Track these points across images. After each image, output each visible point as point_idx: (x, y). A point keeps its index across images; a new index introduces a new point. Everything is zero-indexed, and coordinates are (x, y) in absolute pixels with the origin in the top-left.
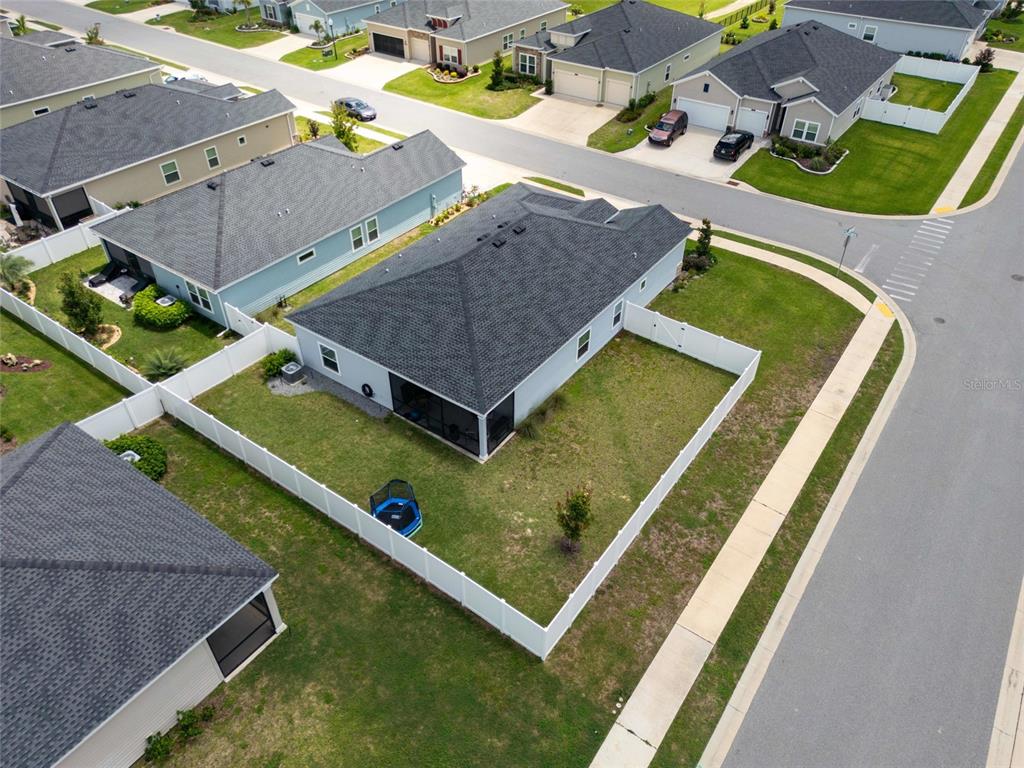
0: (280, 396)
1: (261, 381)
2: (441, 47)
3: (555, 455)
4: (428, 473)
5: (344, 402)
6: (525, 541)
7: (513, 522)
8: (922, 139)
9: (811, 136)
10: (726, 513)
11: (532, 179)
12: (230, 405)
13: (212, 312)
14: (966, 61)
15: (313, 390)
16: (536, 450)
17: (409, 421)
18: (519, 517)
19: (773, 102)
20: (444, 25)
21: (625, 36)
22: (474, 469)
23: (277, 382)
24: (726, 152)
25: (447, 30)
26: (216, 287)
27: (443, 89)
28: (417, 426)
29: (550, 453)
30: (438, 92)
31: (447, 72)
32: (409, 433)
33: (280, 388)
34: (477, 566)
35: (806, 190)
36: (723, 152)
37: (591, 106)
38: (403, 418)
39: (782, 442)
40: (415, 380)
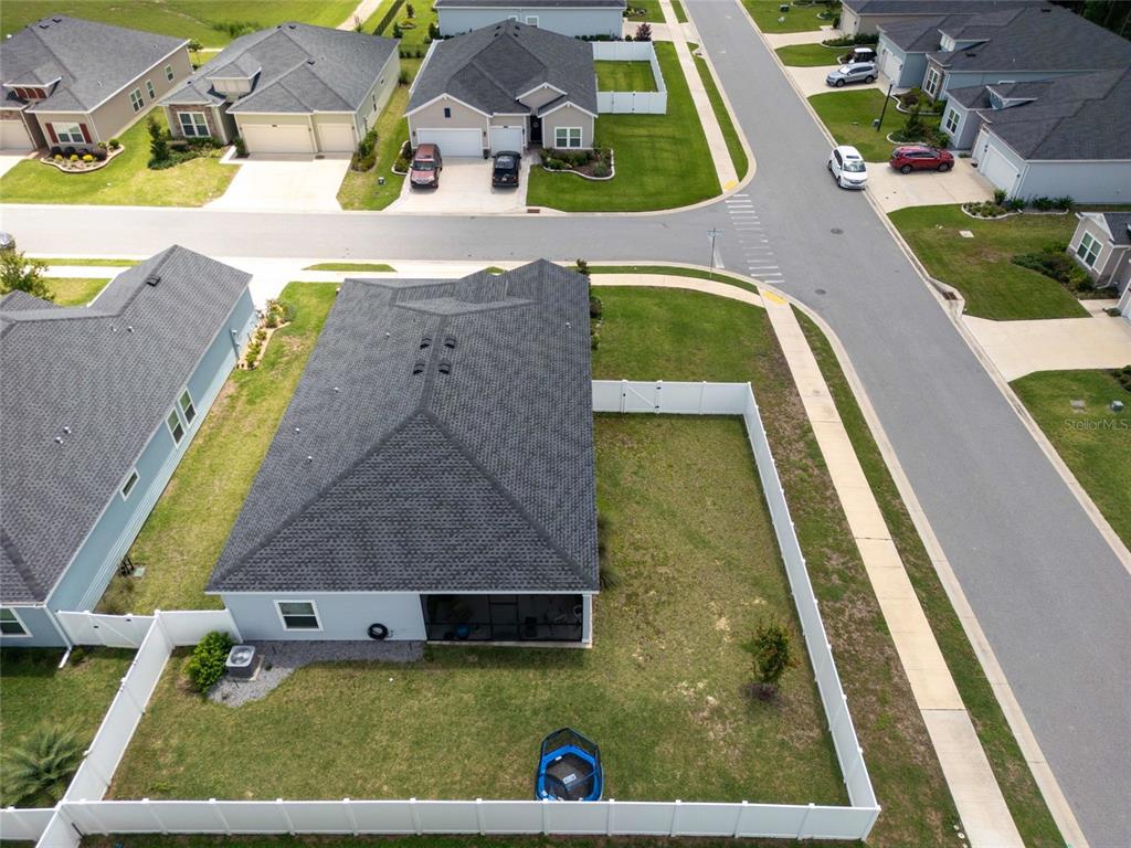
0: (248, 705)
1: (196, 698)
2: (49, 127)
3: (652, 593)
4: (545, 698)
5: (349, 663)
6: (717, 712)
7: (687, 699)
8: (658, 121)
9: (575, 142)
10: (850, 565)
11: (314, 268)
12: (178, 763)
13: (29, 634)
14: (628, 39)
15: (290, 670)
16: (629, 597)
17: (457, 643)
18: (687, 689)
19: (525, 115)
20: (41, 93)
21: (313, 69)
22: (589, 660)
23: (226, 687)
24: (505, 178)
25: (49, 101)
26: (40, 596)
27: (86, 182)
28: (474, 644)
29: (647, 592)
30: (78, 188)
31: (74, 157)
32: (472, 659)
33: (237, 695)
34: (702, 779)
35: (607, 198)
36: (504, 179)
37: (311, 160)
38: (444, 643)
39: (822, 466)
40: (476, 589)
